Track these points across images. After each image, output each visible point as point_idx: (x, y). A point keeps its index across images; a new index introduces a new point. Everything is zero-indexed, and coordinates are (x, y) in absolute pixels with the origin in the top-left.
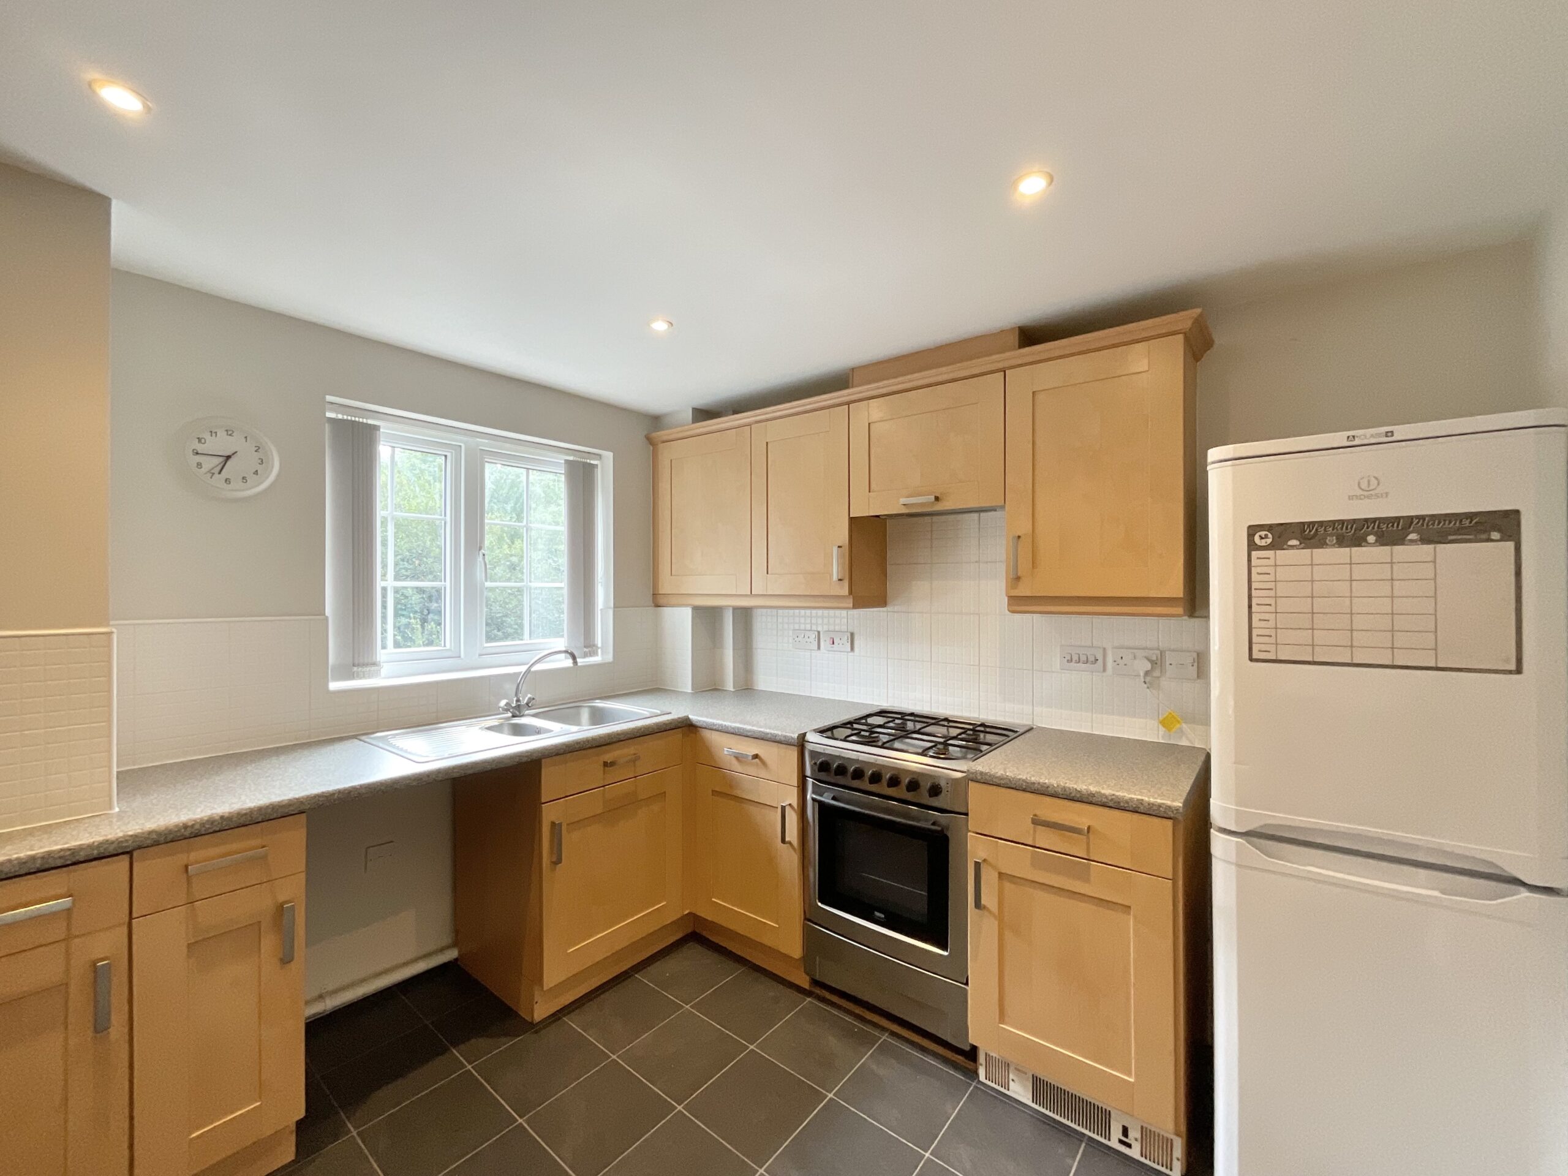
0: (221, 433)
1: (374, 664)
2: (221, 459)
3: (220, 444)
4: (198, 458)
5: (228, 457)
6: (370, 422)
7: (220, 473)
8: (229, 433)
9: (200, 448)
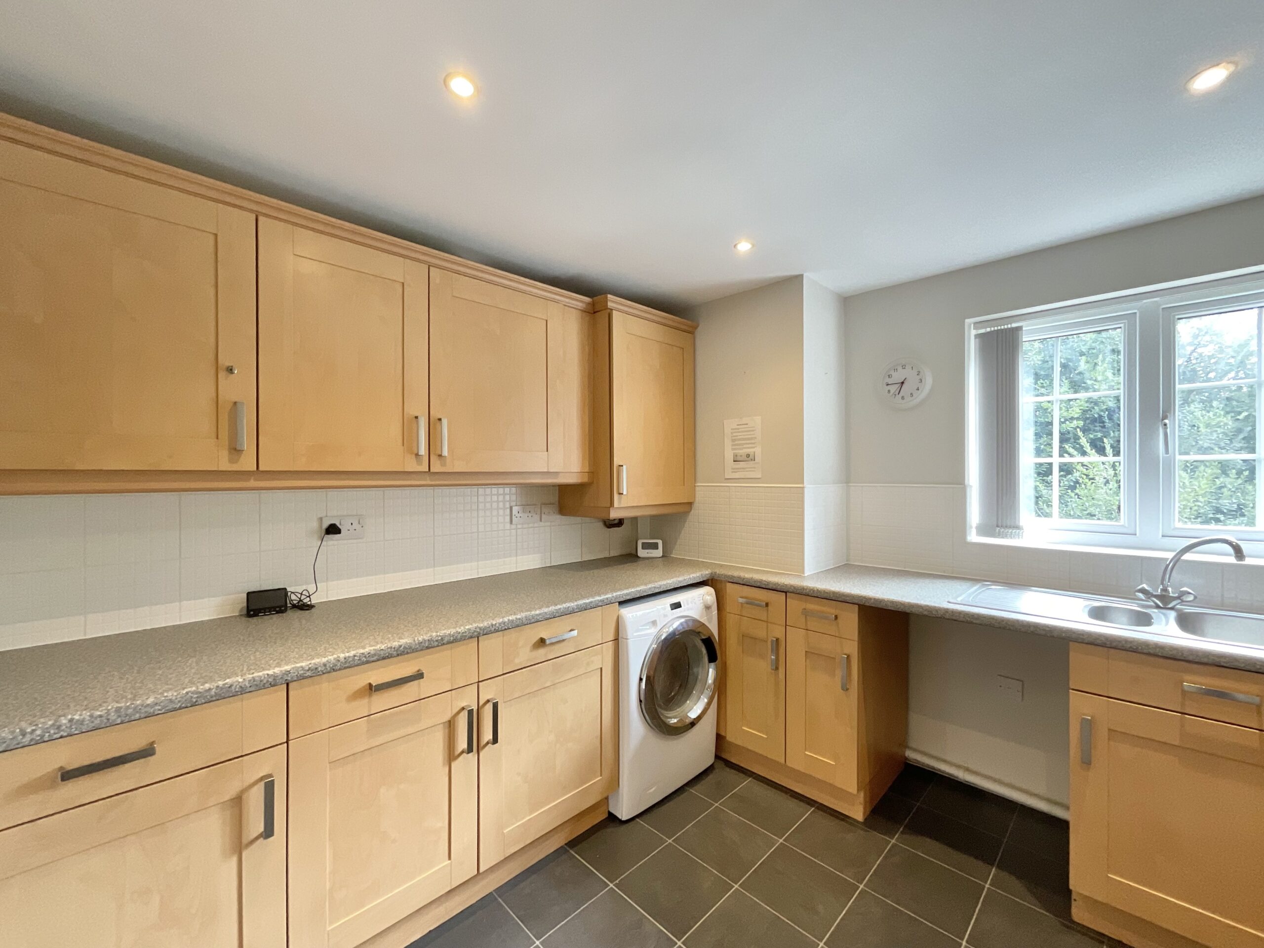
0: (900, 369)
1: (1018, 527)
2: (899, 385)
3: (898, 377)
4: (889, 387)
5: (903, 383)
6: (1014, 325)
7: (899, 394)
8: (904, 367)
9: (890, 381)
